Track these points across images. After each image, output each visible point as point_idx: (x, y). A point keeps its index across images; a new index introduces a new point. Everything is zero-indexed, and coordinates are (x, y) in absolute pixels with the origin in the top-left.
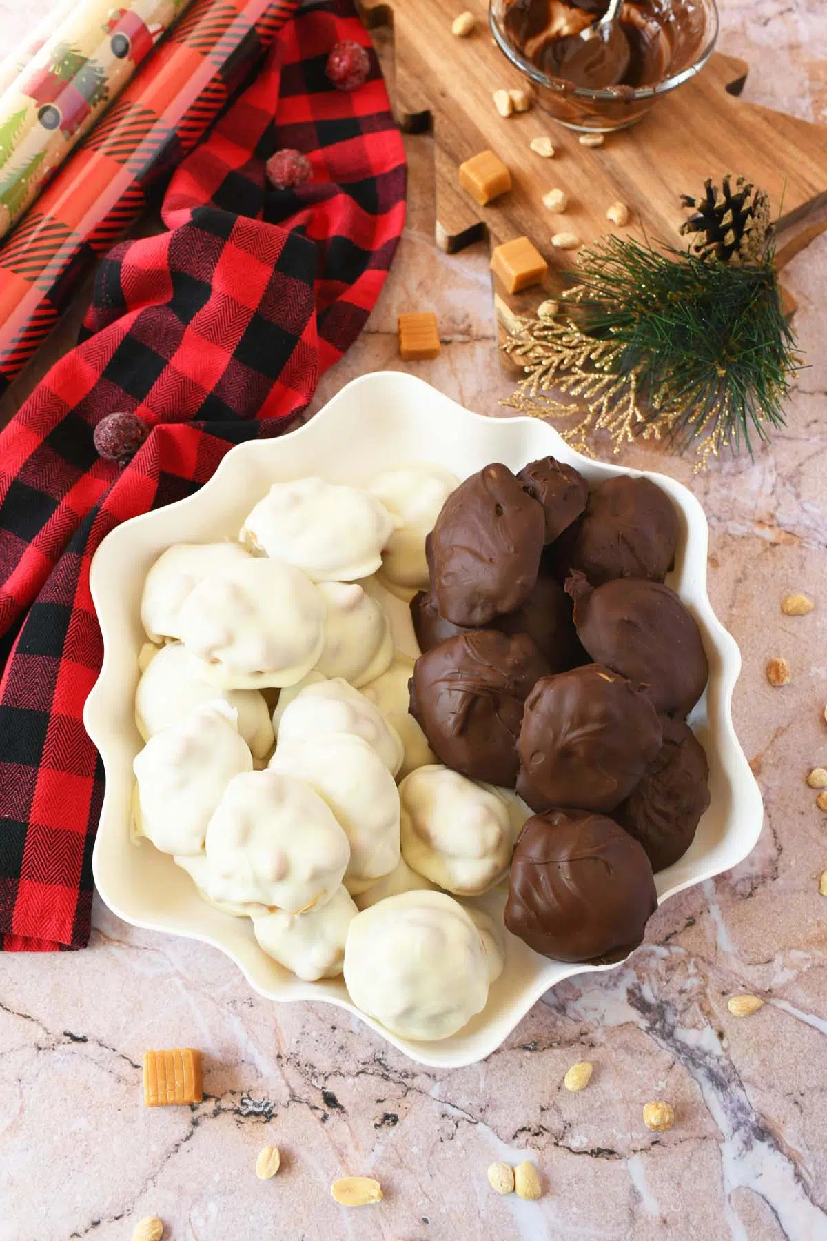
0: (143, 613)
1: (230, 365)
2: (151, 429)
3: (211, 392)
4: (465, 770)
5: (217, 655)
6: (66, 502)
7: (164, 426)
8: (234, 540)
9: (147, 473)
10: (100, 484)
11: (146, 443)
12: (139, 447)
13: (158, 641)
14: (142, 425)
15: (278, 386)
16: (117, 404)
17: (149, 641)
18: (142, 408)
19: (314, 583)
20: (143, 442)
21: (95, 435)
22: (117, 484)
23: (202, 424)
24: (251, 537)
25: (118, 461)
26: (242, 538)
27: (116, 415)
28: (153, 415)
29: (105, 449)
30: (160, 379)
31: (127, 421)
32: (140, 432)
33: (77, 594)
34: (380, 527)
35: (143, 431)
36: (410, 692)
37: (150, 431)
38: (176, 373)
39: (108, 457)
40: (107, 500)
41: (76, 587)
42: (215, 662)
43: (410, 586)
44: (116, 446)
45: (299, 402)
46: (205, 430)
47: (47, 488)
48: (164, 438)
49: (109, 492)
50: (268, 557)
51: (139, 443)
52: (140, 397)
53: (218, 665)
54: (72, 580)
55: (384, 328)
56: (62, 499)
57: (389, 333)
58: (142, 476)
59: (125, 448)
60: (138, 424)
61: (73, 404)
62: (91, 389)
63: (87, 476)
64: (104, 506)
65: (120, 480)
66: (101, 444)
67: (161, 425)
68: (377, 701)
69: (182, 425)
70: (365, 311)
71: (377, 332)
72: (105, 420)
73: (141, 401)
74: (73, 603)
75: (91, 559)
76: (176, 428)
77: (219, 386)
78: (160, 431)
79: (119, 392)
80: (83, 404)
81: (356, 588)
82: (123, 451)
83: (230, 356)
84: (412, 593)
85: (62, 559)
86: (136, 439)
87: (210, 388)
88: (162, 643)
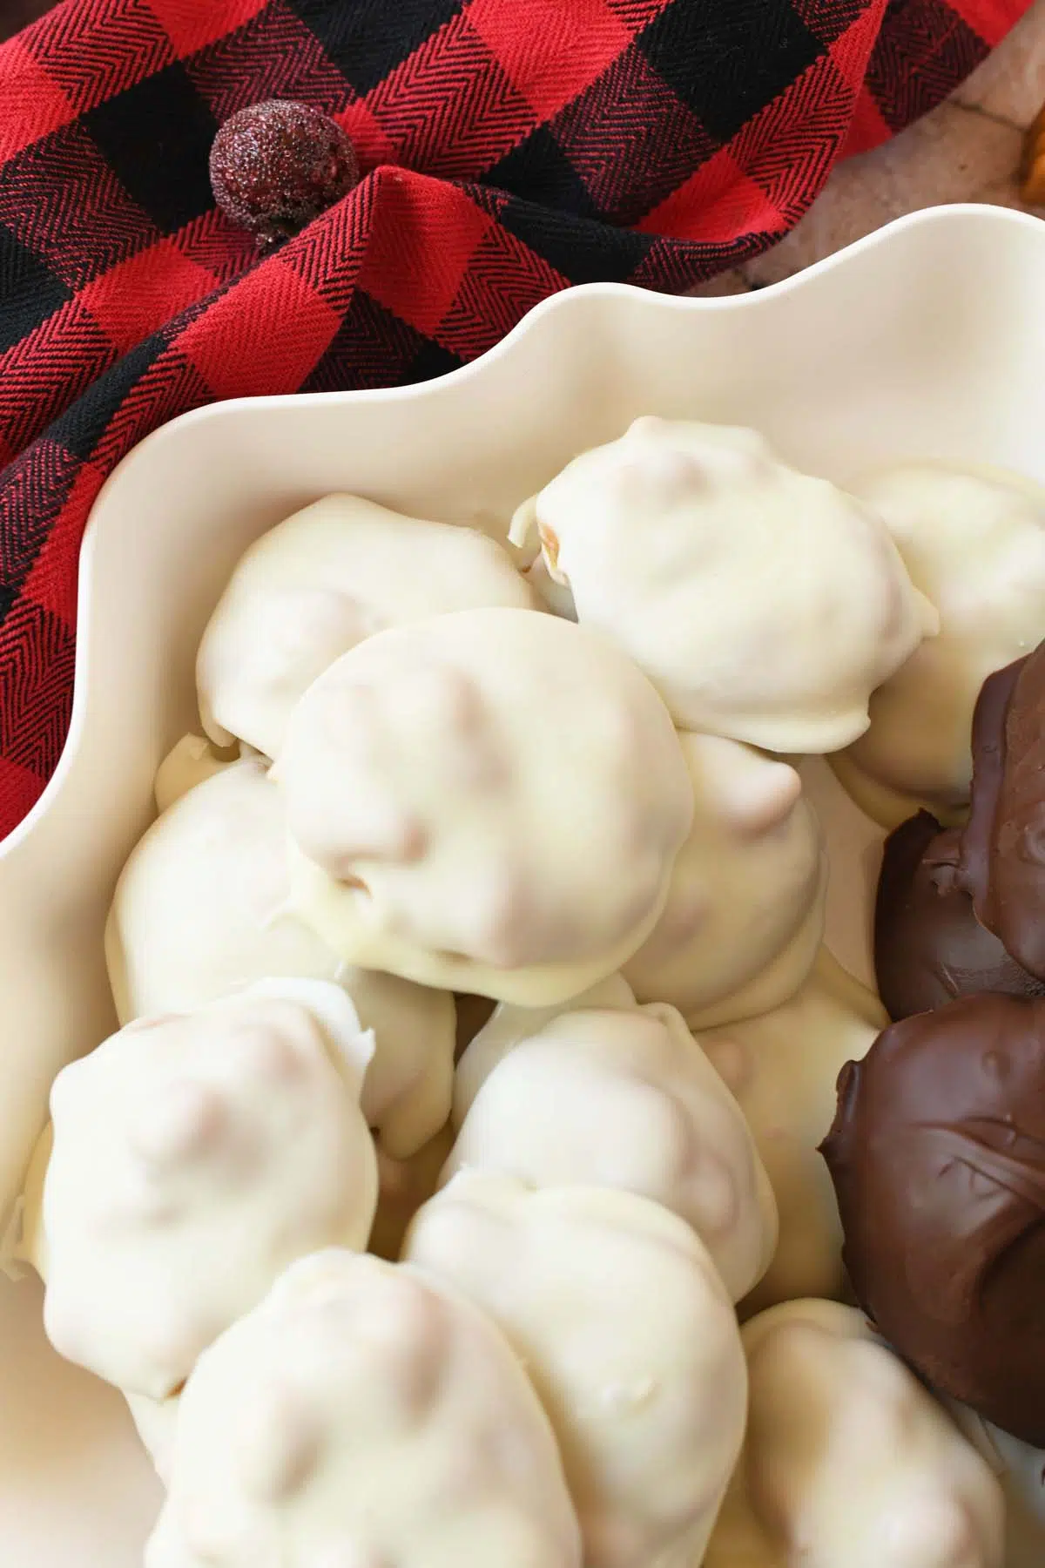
0: (200, 661)
1: (620, 65)
2: (365, 168)
3: (546, 124)
4: (927, 1362)
5: (363, 871)
6: (88, 297)
7: (401, 174)
8: (494, 529)
9: (320, 287)
10: (193, 276)
11: (342, 205)
12: (320, 209)
13: (222, 742)
14: (347, 151)
15: (722, 161)
16: (298, 83)
17: (200, 733)
18: (358, 110)
19: (680, 727)
20: (333, 201)
21: (216, 143)
22: (233, 290)
23: (503, 198)
24: (541, 540)
25: (257, 229)
26: (515, 536)
27: (285, 106)
28: (381, 138)
29: (229, 188)
30: (424, 49)
31: (309, 131)
32: (334, 170)
33: (38, 562)
34: (891, 627)
35: (343, 168)
36: (843, 1100)
37: (362, 177)
38: (473, 42)
39: (233, 209)
40: (193, 328)
41: (42, 541)
42: (352, 884)
43: (902, 789)
44: (261, 189)
45: (764, 220)
46: (508, 219)
47: (49, 245)
48: (391, 204)
49: (205, 308)
50: (575, 620)
51: (323, 199)
52: (363, 83)
53: (358, 896)
54: (37, 521)
55: (997, 105)
56: (82, 287)
57: (1002, 120)
58: (305, 291)
59: (284, 200)
60: (334, 149)
61: (186, 46)
62: (243, 22)
63: (168, 246)
64: (182, 341)
65: (243, 282)
66: (223, 171)
67: (393, 169)
68: (740, 1085)
69: (448, 185)
70: (978, 41)
71: (975, 109)
72: (253, 110)
73: (362, 92)
74: (23, 583)
75: (106, 475)
76: (430, 189)
77: (569, 114)
78: (386, 181)
79: (313, 49)
80: (211, 56)
81: (783, 778)
82: (278, 209)
83: (629, 37)
84: (904, 810)
85: (28, 452)
86: (318, 187)
87: (548, 112)
88: (230, 751)
